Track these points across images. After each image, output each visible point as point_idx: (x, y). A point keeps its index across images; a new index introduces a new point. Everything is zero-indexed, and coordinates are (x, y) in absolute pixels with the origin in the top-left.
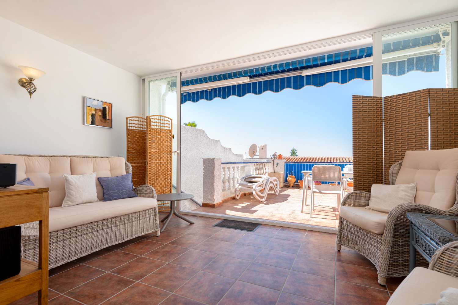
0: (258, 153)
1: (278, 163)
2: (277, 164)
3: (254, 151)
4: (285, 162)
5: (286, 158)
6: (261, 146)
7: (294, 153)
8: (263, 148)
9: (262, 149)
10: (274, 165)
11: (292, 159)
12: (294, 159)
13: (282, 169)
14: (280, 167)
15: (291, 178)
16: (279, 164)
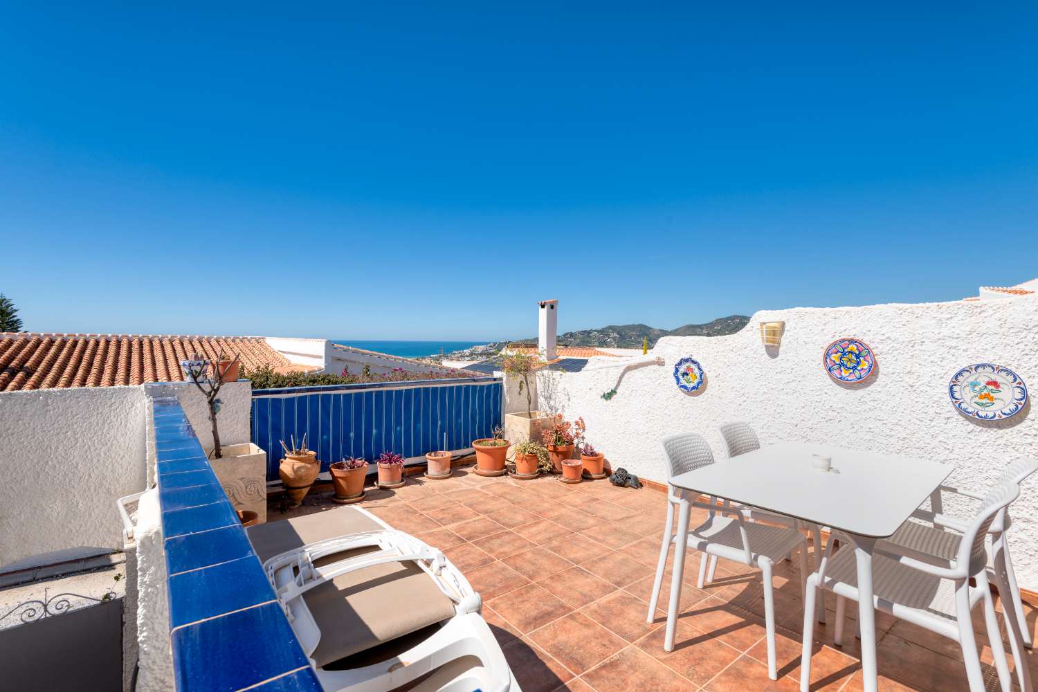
1: (218, 401)
2: (216, 405)
13: (239, 426)
14: (229, 420)
15: (303, 464)
16: (223, 405)
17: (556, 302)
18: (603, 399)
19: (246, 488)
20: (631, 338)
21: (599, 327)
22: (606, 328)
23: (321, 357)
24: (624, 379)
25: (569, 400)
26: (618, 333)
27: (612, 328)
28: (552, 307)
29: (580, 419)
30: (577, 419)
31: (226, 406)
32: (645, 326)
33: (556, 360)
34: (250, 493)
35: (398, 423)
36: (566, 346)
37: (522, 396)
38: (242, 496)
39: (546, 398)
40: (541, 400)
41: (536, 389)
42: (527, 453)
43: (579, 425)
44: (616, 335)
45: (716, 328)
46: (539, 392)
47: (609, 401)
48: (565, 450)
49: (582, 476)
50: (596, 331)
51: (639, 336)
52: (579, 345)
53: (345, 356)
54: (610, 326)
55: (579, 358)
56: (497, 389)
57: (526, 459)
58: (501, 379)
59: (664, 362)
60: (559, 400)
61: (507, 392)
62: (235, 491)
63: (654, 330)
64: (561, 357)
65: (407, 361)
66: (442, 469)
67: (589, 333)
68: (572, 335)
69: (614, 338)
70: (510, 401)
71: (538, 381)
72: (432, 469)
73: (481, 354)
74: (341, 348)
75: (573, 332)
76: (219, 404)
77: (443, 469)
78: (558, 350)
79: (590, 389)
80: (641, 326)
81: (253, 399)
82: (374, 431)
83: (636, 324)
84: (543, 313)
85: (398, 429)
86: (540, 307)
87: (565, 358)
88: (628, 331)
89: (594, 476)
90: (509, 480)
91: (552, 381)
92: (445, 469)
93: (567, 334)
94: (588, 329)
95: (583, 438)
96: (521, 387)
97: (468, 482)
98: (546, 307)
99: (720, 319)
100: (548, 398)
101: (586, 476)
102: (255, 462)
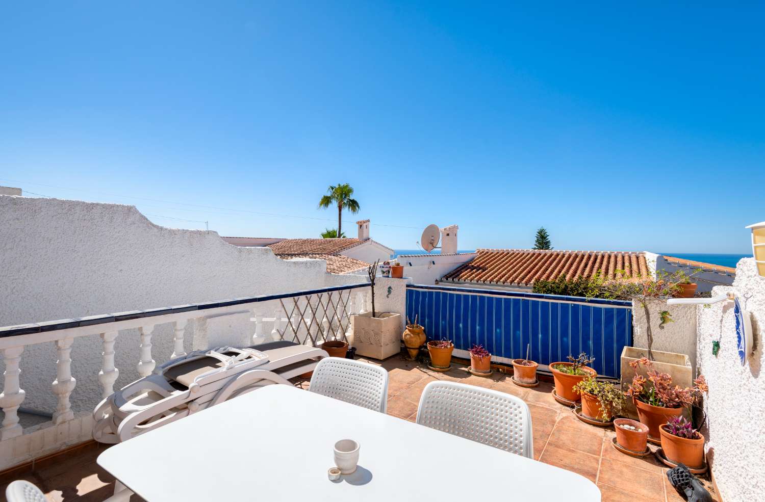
0: (439, 245)
2: (389, 290)
3: (433, 238)
4: (407, 286)
6: (445, 229)
7: (543, 241)
8: (451, 234)
9: (448, 235)
12: (545, 255)
14: (395, 299)
18: (714, 355)
24: (722, 327)
31: (393, 291)
35: (498, 325)
37: (664, 330)
41: (696, 326)
58: (630, 304)
61: (637, 321)
72: (516, 374)
81: (407, 289)
85: (498, 330)
96: (663, 319)
101: (659, 456)
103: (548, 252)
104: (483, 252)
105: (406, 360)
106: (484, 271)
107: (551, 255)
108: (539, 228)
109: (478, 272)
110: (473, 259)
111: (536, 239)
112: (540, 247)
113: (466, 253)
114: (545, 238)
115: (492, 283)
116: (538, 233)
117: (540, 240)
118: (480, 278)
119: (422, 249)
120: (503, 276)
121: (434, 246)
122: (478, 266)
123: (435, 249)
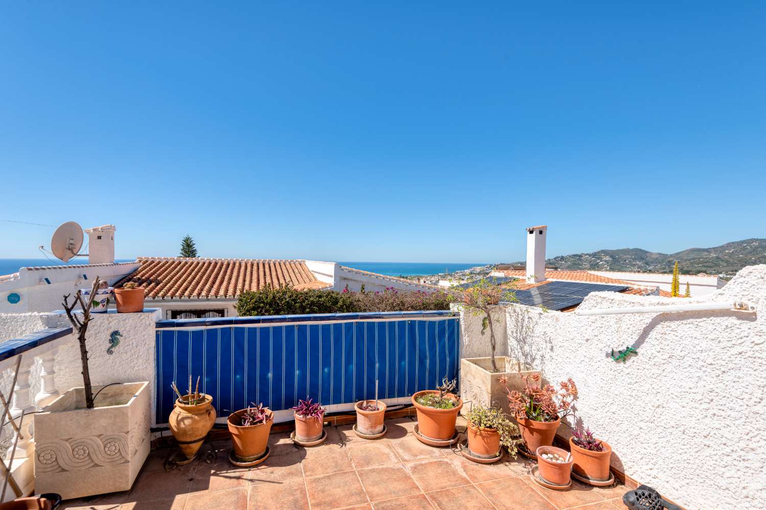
0: (85, 249)
1: (116, 333)
2: (114, 337)
3: (71, 242)
4: (159, 325)
5: (171, 261)
6: (94, 230)
7: (189, 249)
8: (103, 236)
9: (99, 238)
10: (84, 352)
11: (186, 263)
12: (192, 263)
13: (140, 360)
14: (129, 354)
15: (190, 415)
16: (122, 338)
17: (546, 227)
18: (611, 359)
19: (105, 447)
20: (625, 261)
21: (591, 252)
22: (599, 252)
23: (331, 276)
24: (653, 334)
25: (552, 349)
26: (611, 257)
27: (606, 252)
28: (541, 232)
29: (570, 380)
30: (565, 380)
31: (125, 339)
32: (640, 250)
33: (544, 283)
34: (109, 452)
35: (326, 364)
36: (556, 268)
37: (485, 336)
38: (100, 456)
39: (519, 341)
40: (512, 343)
41: (506, 328)
42: (482, 427)
43: (567, 390)
44: (608, 258)
45: (727, 251)
46: (509, 332)
47: (622, 364)
48: (544, 428)
49: (572, 477)
50: (587, 254)
51: (635, 259)
52: (569, 268)
53: (350, 276)
54: (602, 250)
55: (569, 281)
56: (453, 327)
57: (481, 435)
58: (457, 314)
59: (755, 314)
60: (537, 346)
61: (465, 329)
62: (91, 450)
63: (651, 254)
64: (550, 280)
65: (401, 281)
66: (372, 427)
67: (580, 256)
68: (562, 258)
69: (606, 261)
70: (469, 341)
71: (508, 319)
72: (362, 424)
73: (479, 274)
74: (346, 269)
75: (564, 256)
76: (118, 337)
77: (374, 426)
78: (547, 273)
79: (587, 340)
80: (637, 250)
81: (157, 331)
82: (297, 372)
83: (631, 248)
84: (531, 238)
85: (326, 370)
86: (528, 233)
87: (554, 280)
88: (621, 255)
89: (592, 482)
90: (456, 459)
91: (526, 320)
92: (375, 427)
93: (558, 257)
94: (579, 253)
95: (574, 409)
96: (484, 325)
97: (401, 451)
98: (534, 232)
99: (733, 243)
100: (522, 341)
101: (578, 479)
102: (115, 416)
103: (195, 260)
104: (147, 261)
105: (177, 465)
106: (157, 284)
107: (198, 263)
108: (185, 236)
109: (151, 286)
110: (136, 270)
111: (182, 247)
112: (185, 255)
113: (125, 263)
114: (191, 246)
115: (174, 298)
116: (184, 241)
117: (186, 249)
118: (157, 294)
119: (54, 258)
120: (186, 289)
121: (75, 253)
122: (148, 278)
123: (76, 258)
